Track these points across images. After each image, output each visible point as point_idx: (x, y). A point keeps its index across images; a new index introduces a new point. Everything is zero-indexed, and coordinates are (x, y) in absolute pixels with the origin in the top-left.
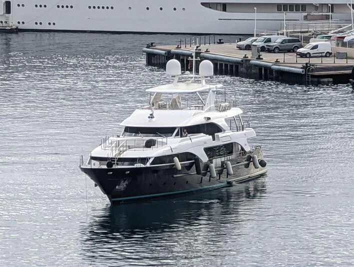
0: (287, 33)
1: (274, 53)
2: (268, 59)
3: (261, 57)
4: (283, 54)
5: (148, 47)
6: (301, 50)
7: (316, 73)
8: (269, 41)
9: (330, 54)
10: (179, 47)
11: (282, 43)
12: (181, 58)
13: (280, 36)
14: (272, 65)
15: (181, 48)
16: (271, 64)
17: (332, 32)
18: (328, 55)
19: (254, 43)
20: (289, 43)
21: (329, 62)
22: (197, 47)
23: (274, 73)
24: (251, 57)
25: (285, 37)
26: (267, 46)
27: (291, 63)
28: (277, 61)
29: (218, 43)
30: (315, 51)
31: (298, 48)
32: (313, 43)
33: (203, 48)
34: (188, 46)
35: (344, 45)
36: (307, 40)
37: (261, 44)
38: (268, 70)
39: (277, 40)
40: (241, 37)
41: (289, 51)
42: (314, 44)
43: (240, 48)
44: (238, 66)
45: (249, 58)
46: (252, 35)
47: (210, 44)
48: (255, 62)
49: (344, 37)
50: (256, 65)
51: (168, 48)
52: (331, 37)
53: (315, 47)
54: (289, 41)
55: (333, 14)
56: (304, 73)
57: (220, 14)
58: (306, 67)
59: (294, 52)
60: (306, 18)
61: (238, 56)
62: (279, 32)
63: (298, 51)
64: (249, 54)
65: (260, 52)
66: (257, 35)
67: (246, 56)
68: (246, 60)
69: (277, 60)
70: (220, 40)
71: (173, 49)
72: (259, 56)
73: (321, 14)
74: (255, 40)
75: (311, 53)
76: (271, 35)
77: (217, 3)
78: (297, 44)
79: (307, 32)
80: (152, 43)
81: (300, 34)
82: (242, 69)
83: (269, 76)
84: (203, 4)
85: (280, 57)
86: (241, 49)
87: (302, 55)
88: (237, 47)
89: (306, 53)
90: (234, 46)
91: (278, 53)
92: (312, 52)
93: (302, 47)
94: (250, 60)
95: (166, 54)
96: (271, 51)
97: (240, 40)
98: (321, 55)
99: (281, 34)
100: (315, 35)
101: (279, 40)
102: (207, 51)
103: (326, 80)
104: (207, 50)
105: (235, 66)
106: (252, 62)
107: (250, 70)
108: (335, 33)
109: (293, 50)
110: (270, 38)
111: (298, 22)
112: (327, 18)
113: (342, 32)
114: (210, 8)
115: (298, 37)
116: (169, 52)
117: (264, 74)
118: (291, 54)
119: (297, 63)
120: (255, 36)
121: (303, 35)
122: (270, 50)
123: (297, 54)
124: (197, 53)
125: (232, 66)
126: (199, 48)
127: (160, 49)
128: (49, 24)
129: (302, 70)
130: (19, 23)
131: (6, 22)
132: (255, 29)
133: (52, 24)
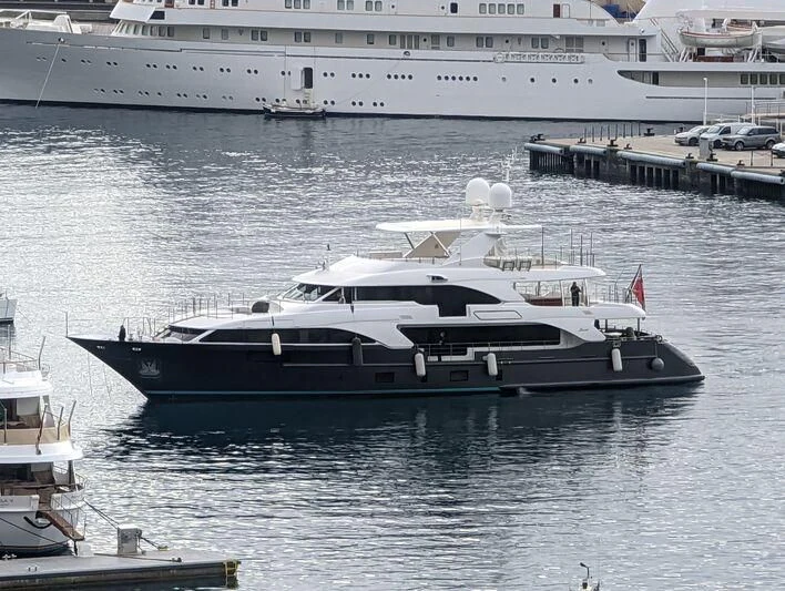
0: (756, 118)
1: (736, 150)
2: (726, 161)
3: (715, 157)
4: (749, 153)
5: (533, 141)
6: (778, 146)
8: (727, 131)
10: (583, 140)
11: (748, 135)
12: (586, 158)
14: (733, 170)
15: (585, 142)
16: (731, 169)
19: (703, 135)
20: (759, 134)
22: (612, 141)
24: (699, 157)
25: (753, 126)
26: (724, 139)
27: (763, 166)
28: (740, 164)
29: (645, 134)
33: (621, 142)
34: (597, 139)
37: (712, 135)
38: (726, 177)
39: (740, 130)
40: (684, 125)
41: (759, 148)
43: (681, 143)
44: (677, 172)
45: (696, 159)
46: (701, 123)
48: (703, 165)
50: (706, 171)
51: (565, 142)
54: (760, 132)
56: (784, 183)
59: (767, 149)
61: (677, 156)
62: (744, 117)
63: (774, 147)
64: (695, 153)
65: (715, 151)
66: (709, 123)
67: (691, 156)
68: (690, 163)
69: (740, 161)
71: (573, 144)
72: (712, 155)
74: (705, 131)
76: (732, 121)
77: (644, 72)
78: (772, 137)
80: (539, 136)
82: (683, 177)
83: (727, 187)
84: (621, 73)
85: (745, 157)
87: (781, 155)
88: (676, 142)
90: (671, 139)
91: (743, 150)
93: (780, 141)
94: (696, 163)
95: (561, 152)
96: (731, 147)
97: (681, 130)
99: (746, 120)
101: (744, 130)
102: (627, 148)
104: (628, 145)
105: (674, 171)
106: (701, 165)
107: (697, 180)
109: (767, 145)
110: (729, 128)
111: (773, 101)
114: (633, 79)
116: (566, 149)
117: (720, 185)
118: (762, 152)
119: (771, 167)
120: (704, 123)
122: (728, 147)
123: (773, 154)
124: (612, 151)
125: (667, 172)
126: (615, 143)
127: (552, 145)
128: (375, 104)
129: (780, 178)
130: (326, 103)
131: (305, 102)
132: (706, 113)
133: (379, 104)
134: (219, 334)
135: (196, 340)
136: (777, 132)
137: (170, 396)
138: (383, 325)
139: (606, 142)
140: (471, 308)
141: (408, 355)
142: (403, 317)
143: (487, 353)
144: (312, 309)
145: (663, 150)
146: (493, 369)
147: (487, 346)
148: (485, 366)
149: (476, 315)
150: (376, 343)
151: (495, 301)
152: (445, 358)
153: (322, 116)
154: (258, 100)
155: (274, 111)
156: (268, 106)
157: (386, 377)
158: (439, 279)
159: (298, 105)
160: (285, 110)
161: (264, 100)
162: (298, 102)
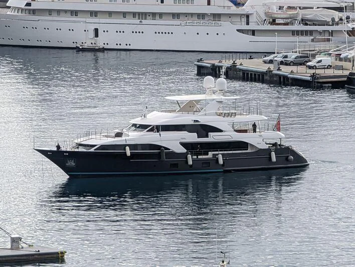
0: (299, 51)
1: (290, 65)
2: (285, 70)
3: (280, 69)
4: (296, 67)
5: (198, 62)
6: (309, 64)
7: (321, 80)
8: (286, 57)
9: (331, 66)
11: (296, 58)
14: (289, 75)
15: (222, 62)
17: (332, 50)
18: (329, 67)
19: (275, 59)
20: (301, 58)
21: (330, 72)
22: (234, 61)
23: (290, 80)
25: (298, 54)
26: (285, 60)
27: (302, 73)
28: (292, 72)
29: (249, 59)
30: (320, 64)
31: (307, 62)
32: (318, 58)
33: (238, 62)
34: (227, 61)
35: (341, 60)
36: (314, 56)
37: (279, 58)
38: (285, 78)
39: (292, 56)
40: (266, 54)
41: (301, 64)
42: (319, 59)
43: (265, 62)
44: (263, 75)
45: (272, 69)
46: (274, 53)
47: (243, 59)
48: (276, 72)
49: (340, 54)
50: (276, 75)
51: (212, 62)
52: (331, 54)
53: (320, 61)
54: (301, 57)
55: (332, 38)
56: (312, 80)
57: (250, 37)
58: (313, 76)
59: (304, 65)
60: (313, 40)
61: (264, 68)
62: (293, 50)
63: (307, 64)
64: (272, 66)
65: (280, 66)
66: (278, 53)
67: (270, 68)
68: (270, 71)
69: (292, 70)
70: (251, 56)
71: (217, 63)
72: (279, 68)
73: (323, 37)
74: (276, 57)
75: (317, 66)
76: (288, 52)
77: (248, 30)
78: (306, 59)
79: (314, 50)
80: (201, 59)
81: (308, 52)
82: (266, 77)
83: (286, 82)
84: (238, 30)
85: (294, 68)
86: (265, 63)
87: (310, 67)
88: (263, 62)
89: (313, 66)
90: (261, 60)
91: (293, 65)
92: (317, 65)
93: (310, 61)
94: (272, 71)
95: (211, 66)
97: (265, 56)
98: (323, 67)
99: (295, 52)
100: (320, 52)
101: (294, 57)
102: (241, 64)
103: (327, 85)
106: (274, 72)
107: (272, 78)
108: (335, 51)
109: (304, 63)
110: (287, 55)
111: (307, 44)
112: (328, 40)
113: (339, 51)
114: (243, 33)
115: (307, 54)
116: (213, 65)
117: (283, 82)
118: (302, 66)
119: (306, 73)
120: (276, 53)
121: (311, 52)
122: (287, 64)
123: (307, 67)
124: (234, 66)
125: (259, 75)
126: (235, 62)
127: (207, 63)
128: (127, 45)
129: (310, 78)
130: (104, 44)
131: (95, 44)
132: (276, 49)
133: (128, 45)
134: (103, 147)
135: (92, 150)
136: (308, 57)
137: (79, 175)
138: (173, 142)
139: (231, 62)
140: (211, 134)
141: (184, 156)
142: (182, 139)
143: (218, 154)
144: (142, 136)
145: (256, 65)
146: (221, 162)
147: (218, 151)
148: (217, 160)
149: (213, 137)
150: (170, 150)
151: (221, 131)
152: (199, 157)
153: (103, 50)
154: (74, 43)
155: (81, 47)
156: (78, 45)
157: (175, 165)
158: (197, 121)
159: (92, 45)
160: (86, 47)
161: (76, 43)
162: (92, 43)
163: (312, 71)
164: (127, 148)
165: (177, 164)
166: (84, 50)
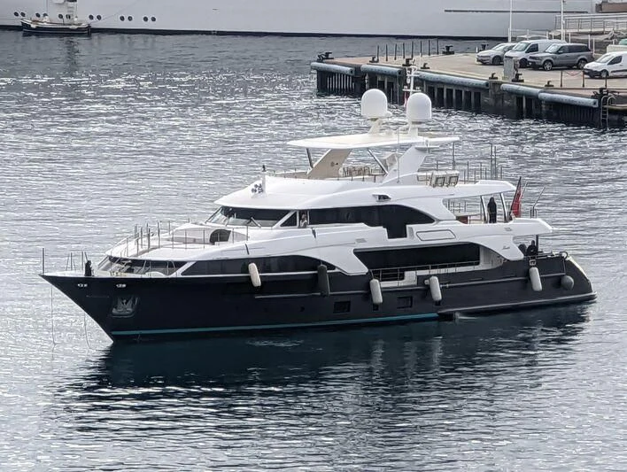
0: (567, 35)
1: (544, 70)
2: (533, 82)
3: (521, 78)
4: (559, 73)
5: (320, 61)
6: (591, 66)
7: (619, 107)
8: (534, 49)
10: (376, 59)
11: (557, 53)
12: (379, 79)
13: (553, 40)
14: (541, 92)
15: (378, 61)
16: (539, 90)
19: (508, 54)
20: (570, 52)
22: (408, 60)
23: (543, 106)
24: (504, 78)
25: (563, 43)
26: (531, 57)
27: (574, 88)
28: (548, 85)
29: (444, 53)
30: (616, 67)
31: (586, 61)
32: (612, 53)
33: (417, 61)
34: (391, 58)
36: (602, 48)
37: (518, 53)
38: (532, 99)
39: (549, 48)
40: (485, 42)
41: (570, 67)
42: (615, 54)
43: (483, 62)
44: (479, 94)
45: (500, 79)
46: (505, 40)
47: (429, 54)
48: (509, 86)
50: (511, 93)
51: (355, 61)
53: (617, 60)
54: (571, 49)
56: (597, 106)
58: (601, 95)
59: (578, 68)
60: (599, 9)
61: (480, 76)
62: (553, 34)
63: (586, 66)
64: (499, 73)
65: (520, 71)
66: (514, 40)
67: (495, 76)
68: (493, 84)
69: (549, 82)
71: (365, 63)
72: (517, 75)
74: (510, 49)
75: (610, 71)
76: (539, 38)
78: (583, 55)
79: (602, 33)
80: (327, 54)
81: (589, 37)
82: (486, 99)
83: (535, 112)
85: (554, 77)
86: (484, 64)
87: (594, 75)
88: (478, 61)
89: (599, 70)
90: (473, 58)
91: (552, 70)
92: (610, 68)
93: (592, 59)
94: (500, 84)
95: (351, 72)
96: (540, 66)
97: (484, 48)
98: (626, 73)
99: (555, 38)
100: (617, 38)
101: (553, 48)
102: (425, 68)
104: (425, 64)
105: (475, 93)
106: (506, 86)
107: (500, 102)
109: (577, 65)
110: (537, 45)
111: (584, 16)
115: (586, 42)
116: (357, 69)
117: (526, 108)
118: (573, 72)
119: (583, 88)
120: (510, 40)
121: (595, 38)
122: (536, 66)
123: (585, 73)
125: (468, 94)
126: (411, 62)
127: (342, 64)
128: (146, 19)
129: (592, 100)
130: (91, 17)
131: (68, 17)
132: (510, 29)
133: (150, 19)
136: (588, 50)
137: (136, 336)
139: (401, 61)
141: (363, 283)
142: (358, 240)
144: (275, 235)
145: (463, 69)
149: (418, 236)
150: (337, 270)
153: (89, 32)
154: (16, 14)
155: (33, 26)
156: (28, 21)
157: (343, 307)
158: (385, 198)
159: (61, 21)
160: (45, 25)
161: (23, 14)
162: (61, 16)
163: (599, 84)
164: (253, 267)
165: (349, 302)
166: (41, 32)
